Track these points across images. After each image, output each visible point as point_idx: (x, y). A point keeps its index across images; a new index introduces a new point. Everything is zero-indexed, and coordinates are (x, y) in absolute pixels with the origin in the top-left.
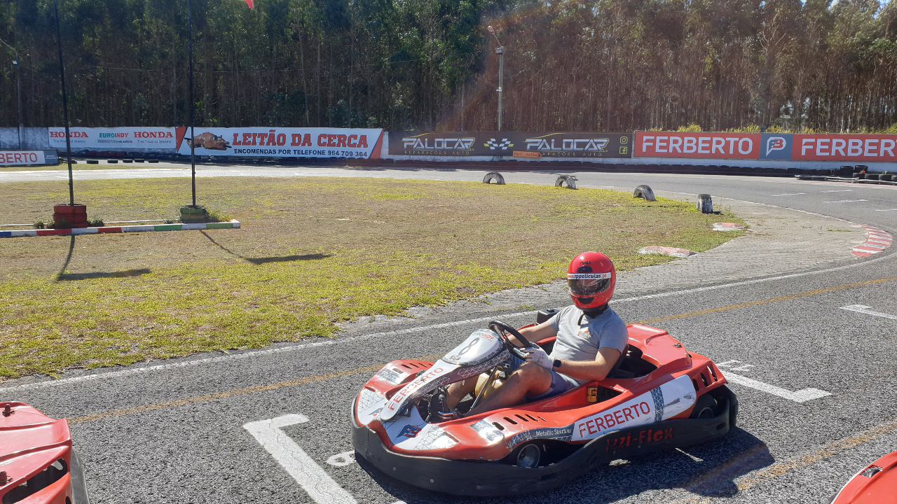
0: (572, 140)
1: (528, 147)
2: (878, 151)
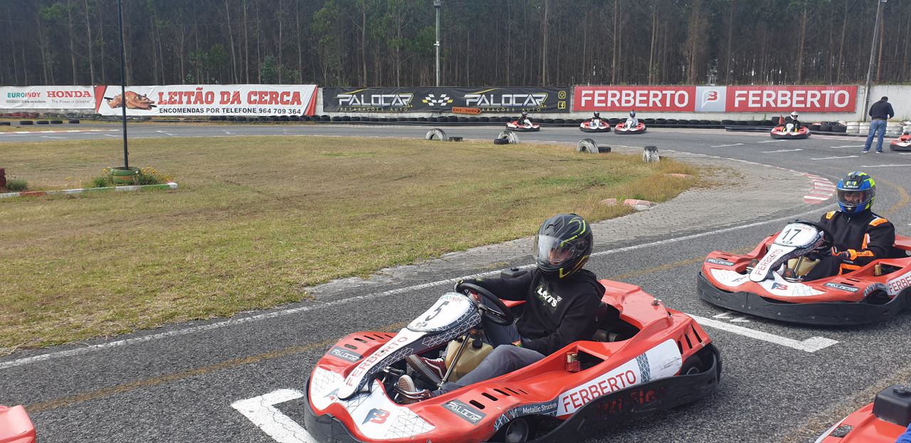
0: (510, 96)
1: (468, 103)
2: (805, 102)
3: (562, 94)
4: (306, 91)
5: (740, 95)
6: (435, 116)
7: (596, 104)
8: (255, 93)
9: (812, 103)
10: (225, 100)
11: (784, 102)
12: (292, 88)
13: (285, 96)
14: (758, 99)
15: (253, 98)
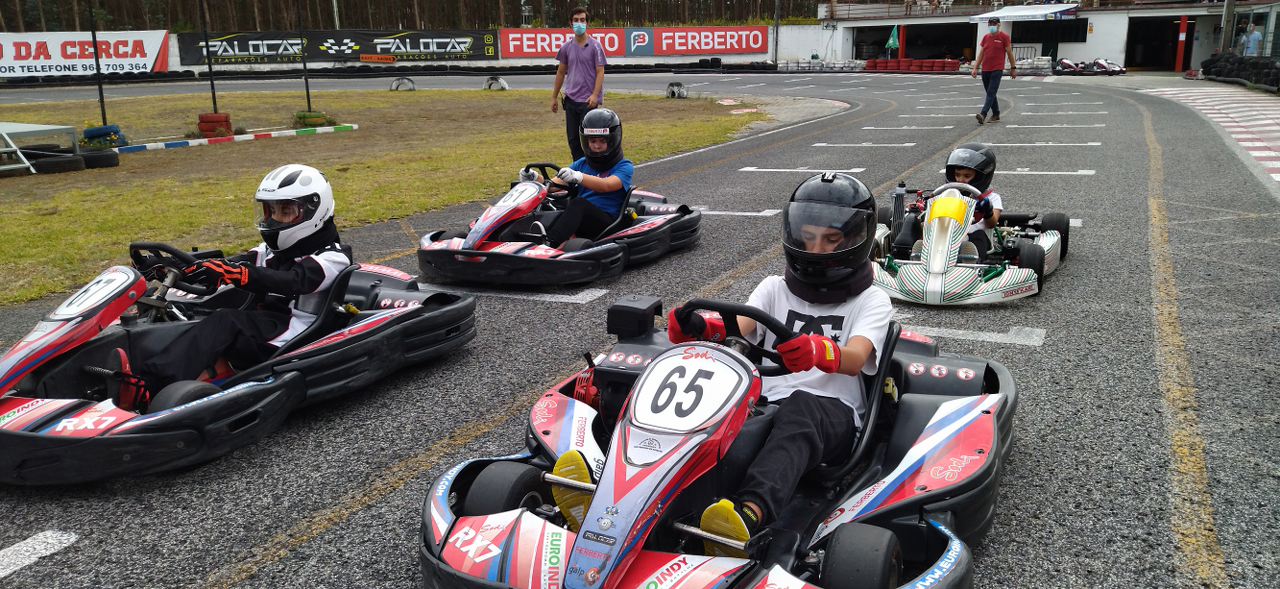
0: (430, 40)
1: (379, 50)
2: (725, 43)
3: (488, 39)
4: (153, 39)
5: (667, 38)
6: (338, 65)
7: (526, 50)
8: (73, 44)
9: (731, 43)
10: (23, 53)
11: (707, 44)
12: (131, 36)
13: (120, 47)
14: (683, 41)
15: (70, 50)
